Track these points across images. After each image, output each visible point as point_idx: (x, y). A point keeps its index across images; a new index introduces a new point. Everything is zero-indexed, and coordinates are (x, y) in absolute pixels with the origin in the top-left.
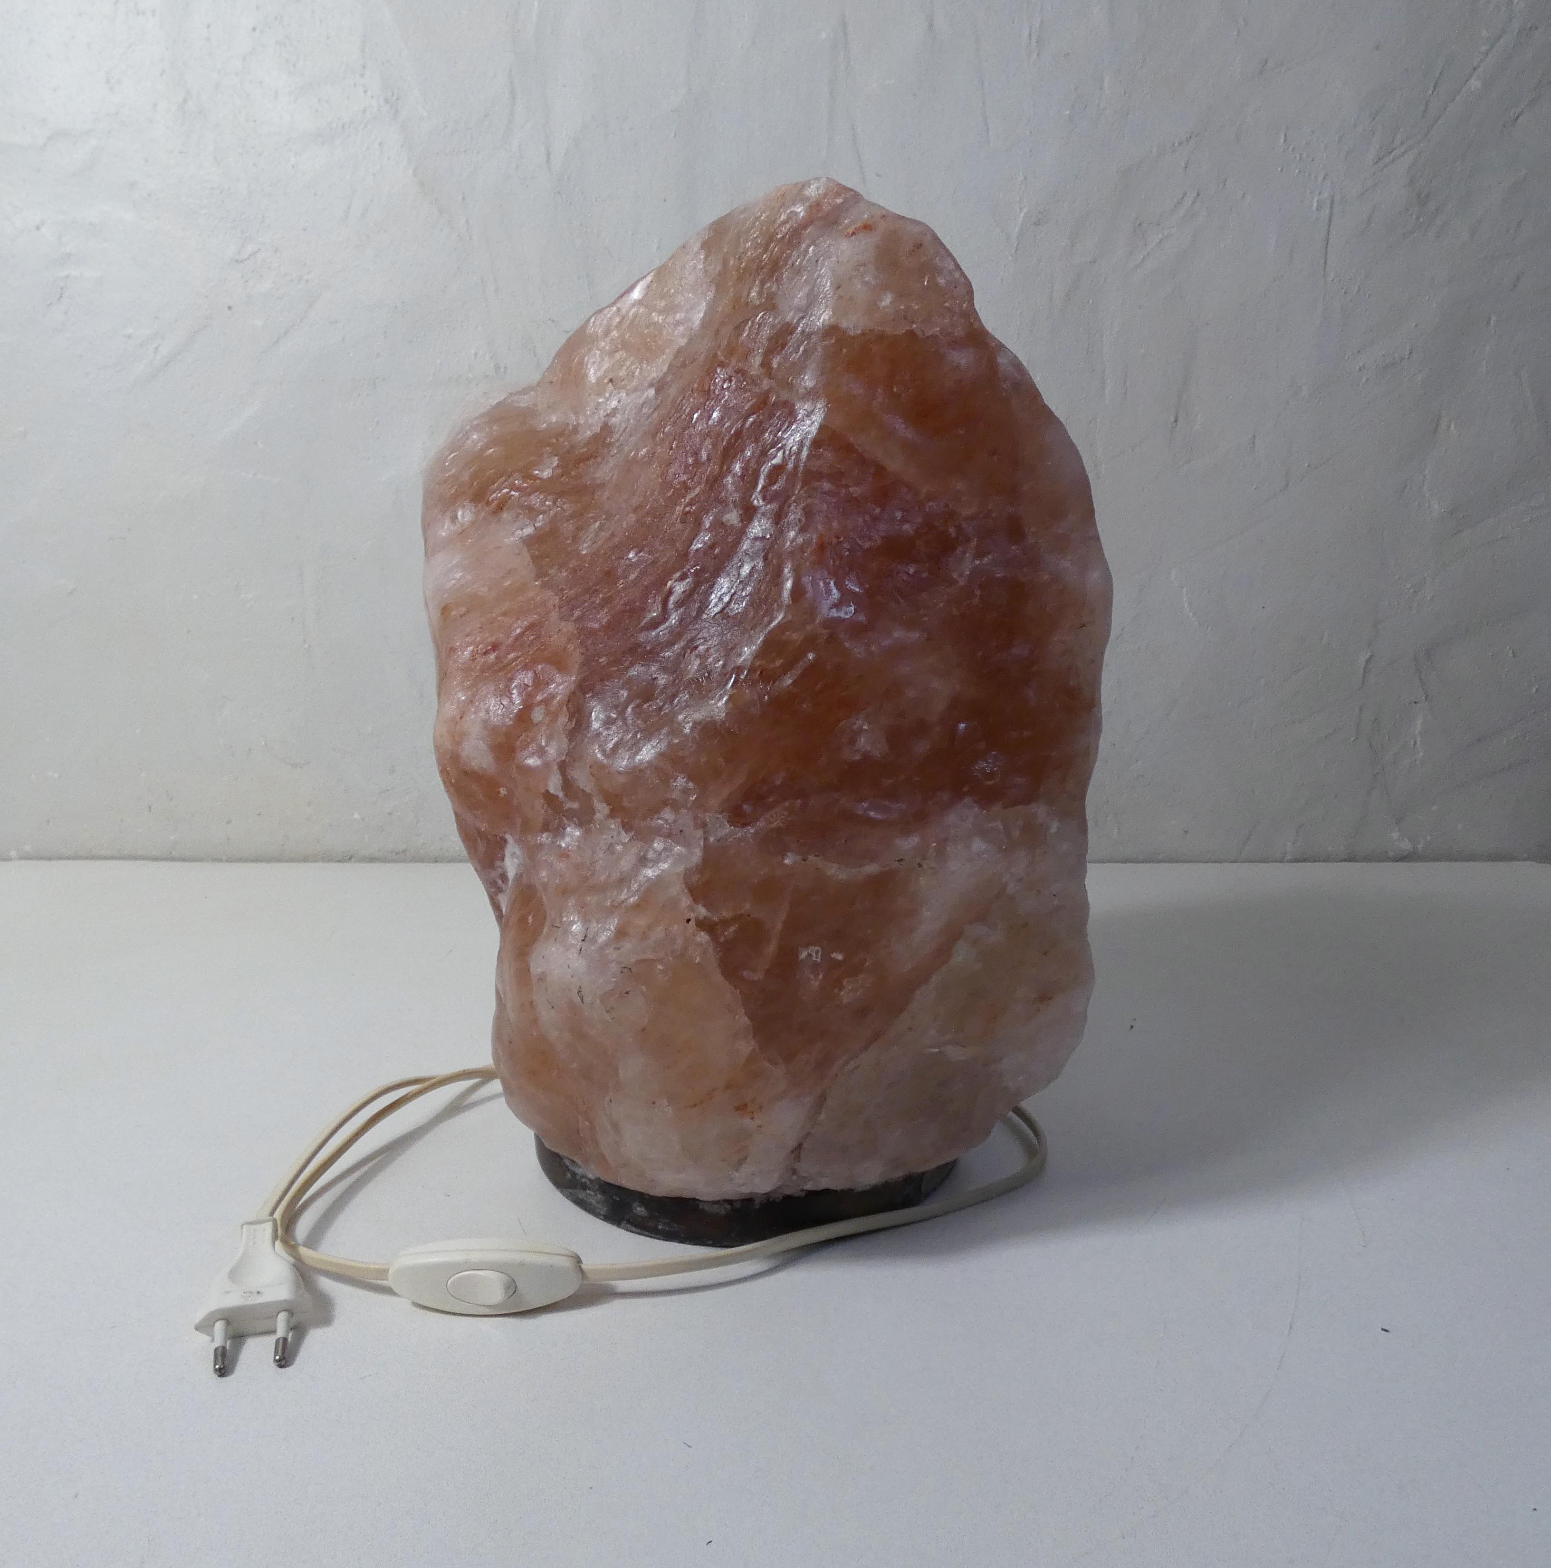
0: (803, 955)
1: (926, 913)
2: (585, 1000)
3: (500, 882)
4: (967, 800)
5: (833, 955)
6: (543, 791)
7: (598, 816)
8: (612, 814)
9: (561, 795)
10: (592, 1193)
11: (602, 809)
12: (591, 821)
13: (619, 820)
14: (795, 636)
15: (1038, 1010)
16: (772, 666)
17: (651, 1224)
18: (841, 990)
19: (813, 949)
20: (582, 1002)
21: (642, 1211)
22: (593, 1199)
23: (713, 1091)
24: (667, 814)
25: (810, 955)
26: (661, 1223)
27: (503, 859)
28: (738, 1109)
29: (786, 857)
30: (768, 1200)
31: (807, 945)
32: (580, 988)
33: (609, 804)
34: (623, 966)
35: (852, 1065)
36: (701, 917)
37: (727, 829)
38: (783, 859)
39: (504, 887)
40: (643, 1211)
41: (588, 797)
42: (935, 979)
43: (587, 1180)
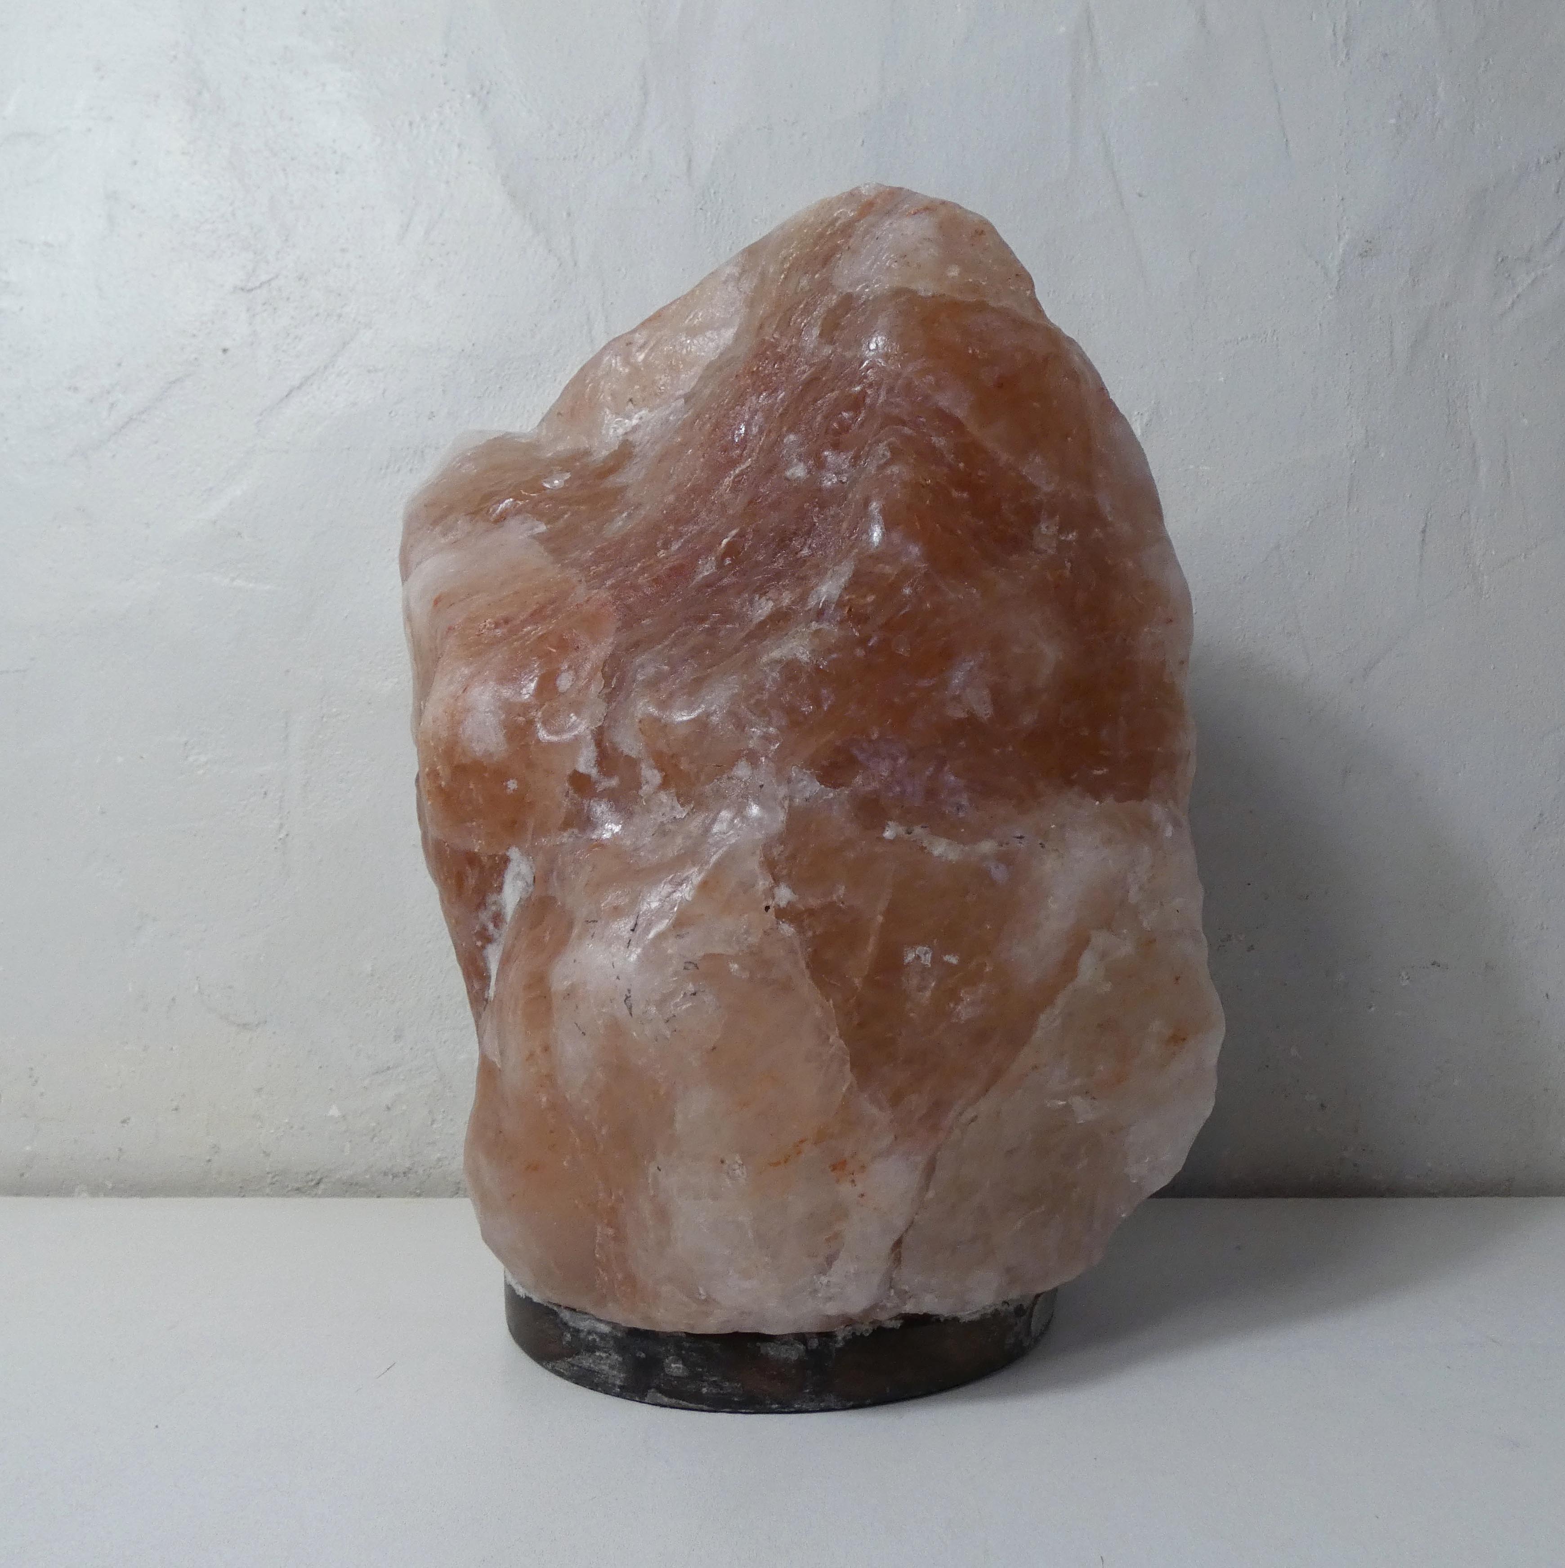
0: (910, 957)
1: (1054, 906)
2: (634, 1010)
3: (491, 927)
4: (1076, 789)
5: (947, 958)
6: (569, 772)
7: (646, 789)
8: (665, 785)
9: (594, 772)
10: (604, 1355)
11: (651, 776)
12: (636, 799)
13: (673, 790)
14: (888, 569)
15: (1174, 1053)
16: (862, 602)
17: (691, 1387)
18: (957, 1004)
19: (920, 949)
20: (631, 1014)
21: (678, 1368)
22: (605, 1364)
23: (802, 1142)
24: (742, 770)
25: (918, 958)
26: (706, 1384)
27: (500, 889)
28: (834, 1168)
29: (887, 828)
30: (854, 1334)
31: (913, 944)
32: (629, 991)
33: (661, 770)
34: (686, 960)
35: (970, 1114)
36: (783, 904)
37: (817, 787)
38: (883, 832)
39: (496, 936)
40: (680, 1368)
41: (633, 763)
42: (1061, 1001)
43: (595, 1336)
